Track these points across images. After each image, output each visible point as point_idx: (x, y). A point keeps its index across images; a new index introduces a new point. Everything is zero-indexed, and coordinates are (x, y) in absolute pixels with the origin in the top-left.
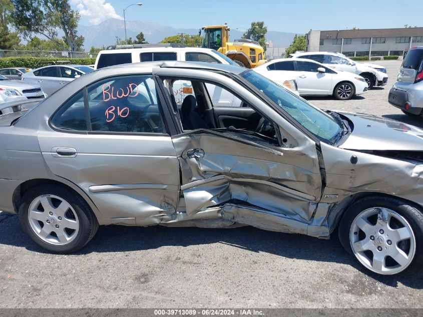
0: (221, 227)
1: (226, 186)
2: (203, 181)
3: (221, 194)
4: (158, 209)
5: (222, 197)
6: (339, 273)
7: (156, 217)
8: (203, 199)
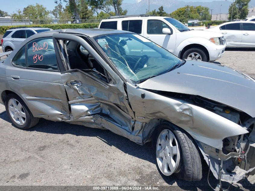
0: (97, 128)
1: (98, 104)
2: (82, 100)
3: (94, 109)
4: (60, 113)
5: (94, 110)
6: (144, 168)
7: (60, 117)
8: (82, 110)
